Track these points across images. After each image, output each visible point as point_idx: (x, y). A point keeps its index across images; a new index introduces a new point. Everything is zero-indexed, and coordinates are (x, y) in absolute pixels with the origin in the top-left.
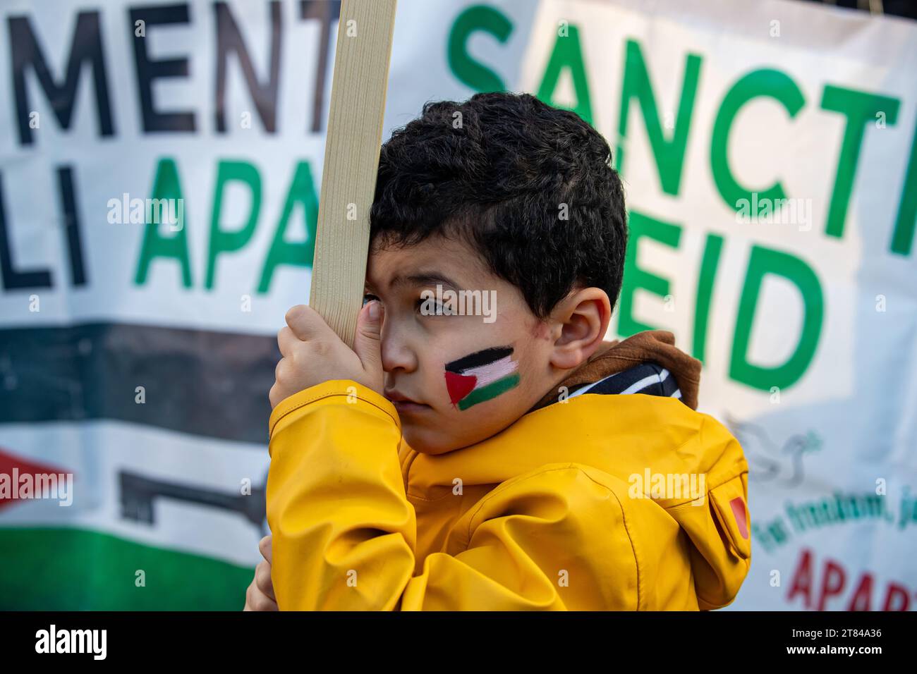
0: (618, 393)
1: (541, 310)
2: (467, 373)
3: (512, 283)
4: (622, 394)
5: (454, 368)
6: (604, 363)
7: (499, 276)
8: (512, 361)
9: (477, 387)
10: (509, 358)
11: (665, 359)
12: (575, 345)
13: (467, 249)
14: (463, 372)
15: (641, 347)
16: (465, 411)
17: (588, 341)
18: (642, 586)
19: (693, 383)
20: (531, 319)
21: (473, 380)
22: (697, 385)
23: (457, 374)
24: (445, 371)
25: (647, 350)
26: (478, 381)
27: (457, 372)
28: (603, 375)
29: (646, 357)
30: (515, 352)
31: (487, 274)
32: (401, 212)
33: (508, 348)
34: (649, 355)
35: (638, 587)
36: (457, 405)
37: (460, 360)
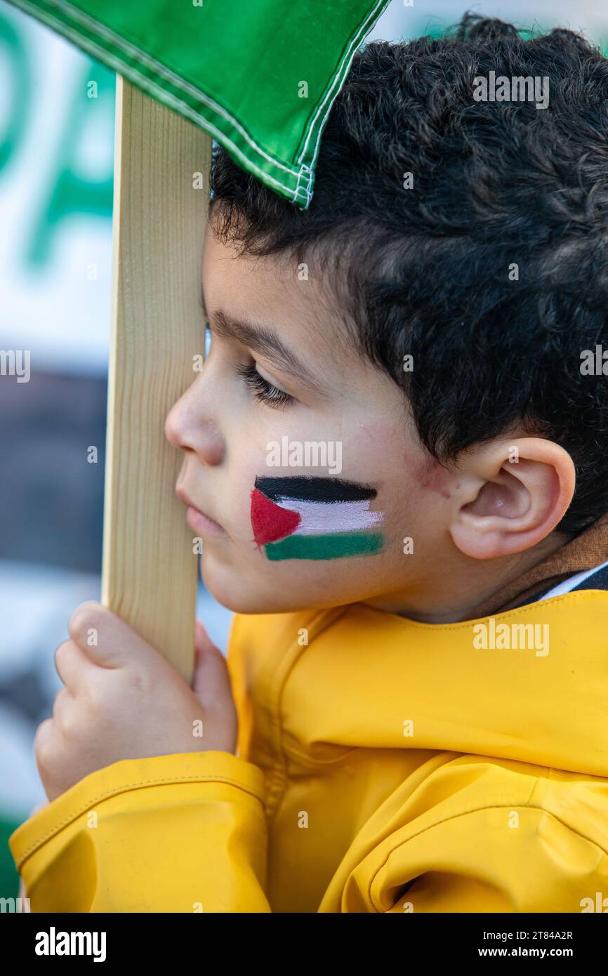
1: (440, 446)
2: (287, 504)
5: (268, 488)
7: (373, 361)
8: (369, 510)
9: (300, 531)
10: (365, 504)
13: (328, 300)
14: (280, 500)
16: (276, 562)
20: (418, 453)
21: (294, 518)
23: (270, 500)
24: (253, 488)
26: (301, 524)
27: (271, 497)
30: (378, 498)
31: (353, 353)
32: (254, 197)
33: (365, 487)
36: (263, 548)
37: (280, 479)
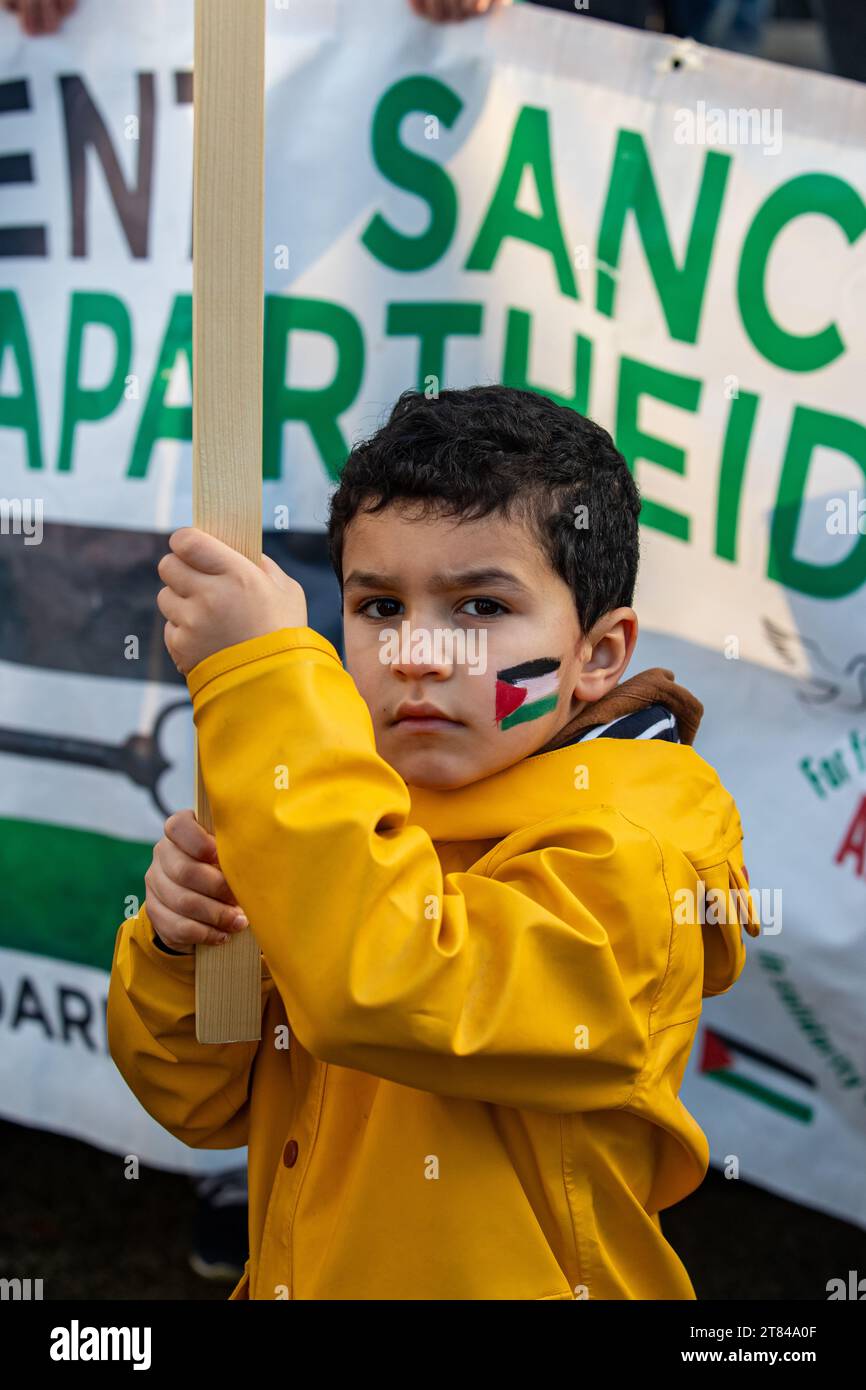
0: (633, 737)
1: (585, 626)
2: (520, 684)
3: (567, 583)
4: (637, 738)
5: (507, 676)
6: (619, 703)
8: (557, 677)
9: (526, 702)
10: (555, 673)
11: (675, 702)
12: (600, 673)
14: (515, 683)
15: (655, 686)
16: (505, 732)
17: (612, 670)
18: (673, 948)
19: (692, 730)
21: (523, 693)
22: (694, 732)
23: (510, 685)
24: (497, 680)
25: (660, 689)
26: (528, 696)
27: (509, 682)
28: (617, 716)
29: (658, 698)
30: (561, 667)
31: (548, 570)
34: (661, 696)
35: (670, 947)
36: (500, 723)
37: (514, 668)
